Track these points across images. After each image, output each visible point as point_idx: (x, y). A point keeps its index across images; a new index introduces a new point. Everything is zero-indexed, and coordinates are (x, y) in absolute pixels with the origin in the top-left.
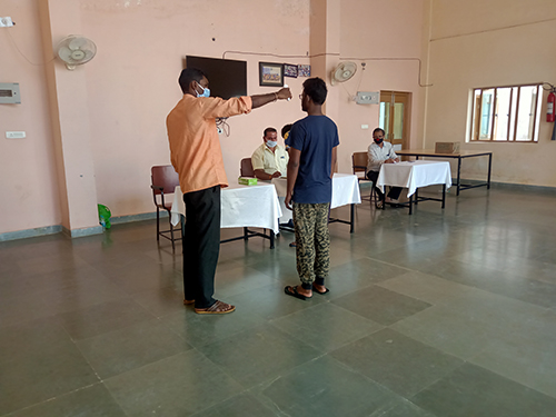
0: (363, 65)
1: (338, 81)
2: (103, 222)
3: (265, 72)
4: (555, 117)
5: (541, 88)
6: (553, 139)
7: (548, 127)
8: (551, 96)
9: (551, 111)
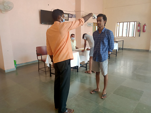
4: (140, 31)
5: (136, 22)
6: (139, 36)
7: (138, 33)
8: (139, 25)
9: (139, 29)
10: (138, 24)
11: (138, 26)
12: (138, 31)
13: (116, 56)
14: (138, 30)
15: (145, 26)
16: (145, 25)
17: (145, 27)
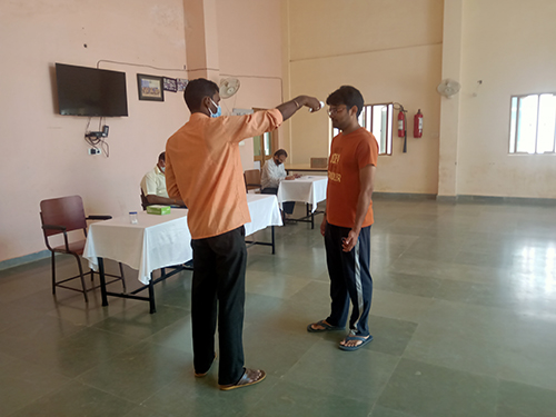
3: (143, 86)
4: (405, 132)
5: (390, 106)
6: (405, 151)
7: (399, 141)
8: (401, 115)
9: (401, 128)
10: (398, 112)
11: (399, 118)
12: (400, 136)
14: (400, 131)
15: (420, 119)
16: (419, 115)
17: (421, 121)
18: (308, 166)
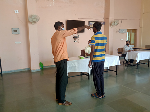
0: (122, 21)
1: (113, 26)
2: (41, 68)
3: (90, 24)
13: (148, 66)
18: (144, 48)
